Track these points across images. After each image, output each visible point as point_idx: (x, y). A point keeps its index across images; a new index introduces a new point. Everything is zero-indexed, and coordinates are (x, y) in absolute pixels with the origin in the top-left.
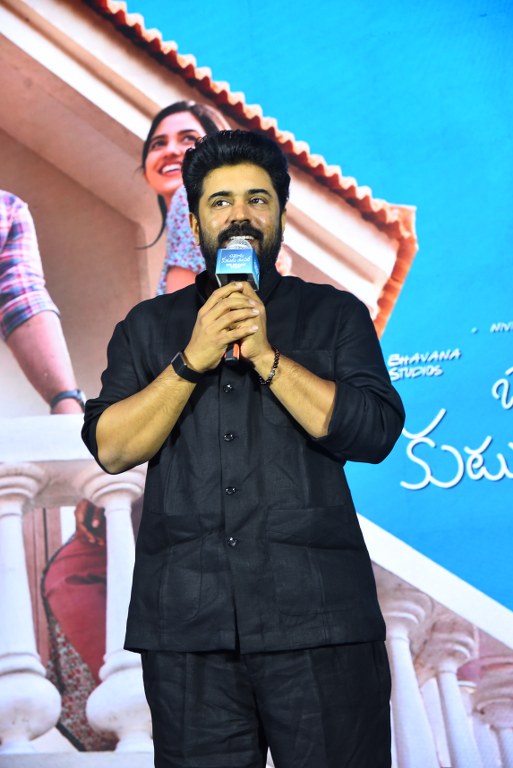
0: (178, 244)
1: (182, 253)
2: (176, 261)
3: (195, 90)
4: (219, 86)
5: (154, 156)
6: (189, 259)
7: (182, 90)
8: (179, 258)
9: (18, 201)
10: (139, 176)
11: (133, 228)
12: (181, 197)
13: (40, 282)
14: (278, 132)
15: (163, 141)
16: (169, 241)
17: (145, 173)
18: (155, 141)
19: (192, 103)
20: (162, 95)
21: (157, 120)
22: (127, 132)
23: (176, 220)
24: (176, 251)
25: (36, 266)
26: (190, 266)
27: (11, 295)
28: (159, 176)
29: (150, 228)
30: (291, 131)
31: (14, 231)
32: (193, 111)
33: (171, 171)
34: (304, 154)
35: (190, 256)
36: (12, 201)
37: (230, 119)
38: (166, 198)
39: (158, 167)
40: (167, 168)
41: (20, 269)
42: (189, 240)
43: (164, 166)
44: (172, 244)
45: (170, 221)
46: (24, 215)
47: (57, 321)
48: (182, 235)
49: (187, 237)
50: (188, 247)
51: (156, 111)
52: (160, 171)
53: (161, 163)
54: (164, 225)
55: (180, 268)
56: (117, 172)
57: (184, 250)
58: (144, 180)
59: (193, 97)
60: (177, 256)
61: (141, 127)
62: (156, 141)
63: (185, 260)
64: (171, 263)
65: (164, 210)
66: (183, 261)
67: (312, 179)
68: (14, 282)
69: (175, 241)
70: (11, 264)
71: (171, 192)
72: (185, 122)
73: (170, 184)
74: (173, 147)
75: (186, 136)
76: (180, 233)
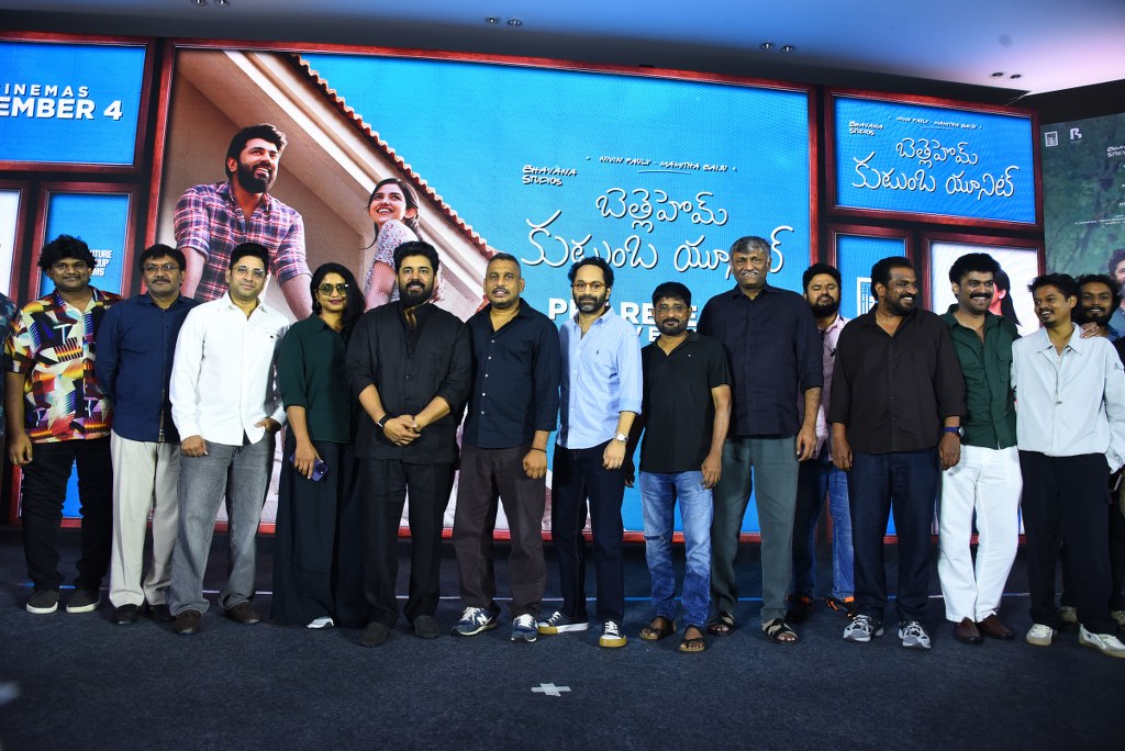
0: (382, 250)
1: (384, 255)
2: (380, 259)
4: (415, 174)
5: (375, 203)
7: (394, 172)
9: (297, 214)
10: (366, 212)
11: (360, 237)
12: (387, 226)
13: (303, 258)
14: (443, 203)
15: (381, 196)
16: (378, 247)
17: (369, 210)
18: (377, 195)
19: (399, 180)
20: (384, 173)
21: (380, 185)
22: (362, 188)
23: (383, 237)
24: (381, 253)
25: (302, 249)
26: (387, 263)
27: (286, 263)
28: (377, 214)
29: (368, 240)
31: (293, 229)
32: (399, 184)
33: (384, 212)
35: (388, 258)
36: (294, 213)
38: (379, 225)
39: (377, 209)
40: (382, 210)
41: (294, 249)
42: (389, 249)
44: (379, 249)
45: (379, 237)
46: (299, 221)
48: (385, 246)
49: (388, 247)
50: (388, 253)
51: (380, 180)
52: (378, 211)
53: (379, 207)
54: (376, 239)
55: (382, 263)
56: (355, 207)
60: (381, 256)
61: (370, 187)
64: (378, 259)
65: (377, 232)
66: (384, 260)
68: (290, 257)
69: (381, 248)
70: (289, 246)
71: (383, 223)
72: (395, 188)
73: (383, 219)
74: (386, 200)
75: (394, 196)
76: (384, 244)
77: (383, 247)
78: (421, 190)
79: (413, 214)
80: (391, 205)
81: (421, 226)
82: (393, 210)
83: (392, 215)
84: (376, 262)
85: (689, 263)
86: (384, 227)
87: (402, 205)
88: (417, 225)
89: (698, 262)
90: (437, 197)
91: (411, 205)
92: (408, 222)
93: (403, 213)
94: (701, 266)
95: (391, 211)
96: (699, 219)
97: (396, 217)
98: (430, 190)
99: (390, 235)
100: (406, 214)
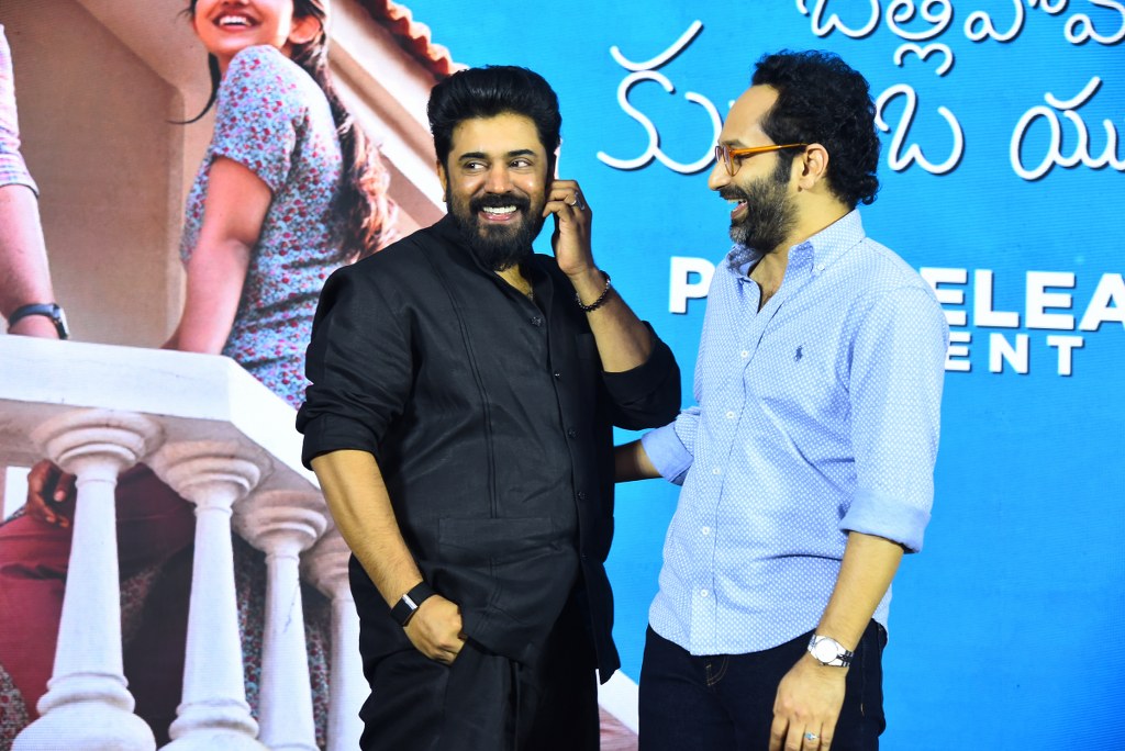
0: (231, 128)
1: (236, 141)
2: (226, 149)
6: (244, 151)
8: (231, 146)
10: (183, 22)
11: (167, 93)
12: (243, 62)
13: (12, 142)
14: (391, 4)
16: (218, 120)
17: (193, 19)
23: (232, 94)
24: (227, 136)
25: (9, 118)
26: (246, 161)
28: (214, 28)
29: (193, 96)
30: (408, 6)
33: (231, 24)
34: (422, 40)
35: (247, 147)
38: (220, 59)
39: (214, 15)
40: (227, 20)
42: (248, 124)
43: (223, 15)
44: (223, 125)
45: (222, 93)
47: (34, 202)
48: (239, 116)
49: (246, 119)
50: (246, 134)
52: (216, 22)
53: (219, 11)
54: (214, 97)
55: (231, 160)
57: (240, 137)
58: (190, 29)
60: (228, 143)
63: (240, 151)
64: (219, 151)
65: (217, 76)
66: (236, 152)
67: (430, 75)
69: (227, 121)
71: (231, 55)
73: (230, 43)
76: (236, 112)
77: (234, 119)
79: (309, 33)
80: (252, 4)
81: (336, 65)
82: (257, 21)
83: (256, 32)
84: (215, 158)
85: (1053, 155)
86: (234, 64)
87: (281, 6)
88: (323, 61)
89: (1080, 153)
91: (305, 8)
92: (299, 53)
93: (284, 28)
94: (1089, 162)
95: (254, 22)
96: (1087, 30)
97: (267, 40)
99: (251, 87)
100: (294, 31)
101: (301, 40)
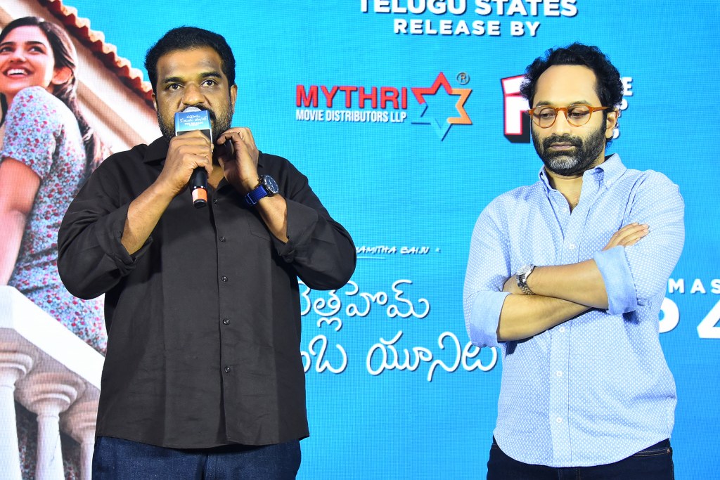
0: (14, 139)
1: (17, 147)
2: (11, 153)
3: (45, 9)
4: (68, 10)
6: (23, 153)
7: (32, 5)
8: (14, 151)
12: (22, 98)
14: (117, 58)
15: (11, 47)
16: (6, 134)
19: (42, 20)
20: (14, 9)
21: (8, 28)
23: (15, 118)
24: (11, 145)
26: (23, 160)
28: (4, 77)
30: (128, 59)
32: (42, 26)
33: (15, 74)
34: (138, 79)
35: (25, 151)
37: (75, 39)
38: (7, 96)
39: (4, 69)
40: (12, 71)
42: (25, 137)
43: (10, 68)
44: (9, 138)
45: (9, 117)
48: (19, 131)
49: (24, 133)
50: (24, 143)
51: (8, 21)
52: (5, 73)
53: (7, 66)
54: (3, 120)
55: (14, 160)
57: (20, 145)
59: (44, 15)
60: (12, 149)
62: (4, 46)
63: (19, 154)
64: (6, 154)
65: (5, 108)
66: (17, 155)
69: (11, 135)
71: (14, 93)
72: (35, 34)
73: (14, 86)
74: (19, 54)
75: (33, 47)
76: (17, 129)
77: (16, 134)
78: (80, 35)
79: (65, 77)
80: (28, 61)
81: (82, 97)
82: (31, 72)
83: (31, 78)
84: (4, 159)
86: (16, 99)
87: (47, 61)
88: (74, 94)
90: (107, 48)
91: (62, 62)
92: (58, 90)
95: (29, 72)
97: (38, 83)
98: (96, 35)
99: (27, 113)
100: (55, 77)
101: (60, 83)
